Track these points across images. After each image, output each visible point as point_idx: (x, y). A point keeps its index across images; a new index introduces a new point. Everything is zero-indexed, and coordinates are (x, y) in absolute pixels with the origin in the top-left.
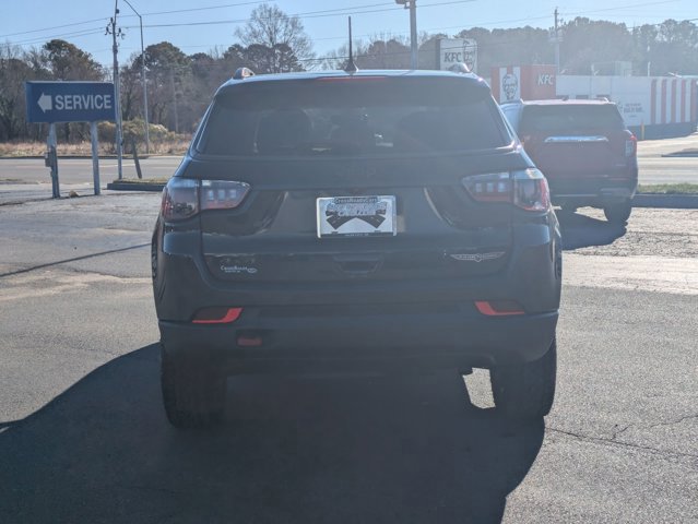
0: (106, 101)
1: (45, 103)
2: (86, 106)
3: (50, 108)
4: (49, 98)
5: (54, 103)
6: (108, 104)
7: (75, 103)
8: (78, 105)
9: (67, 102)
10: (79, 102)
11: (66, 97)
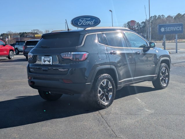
0: (180, 28)
1: (163, 30)
2: (174, 30)
3: (164, 31)
4: (164, 28)
5: (165, 29)
6: (181, 29)
7: (171, 29)
8: (172, 30)
9: (169, 29)
10: (172, 29)
11: (169, 28)
